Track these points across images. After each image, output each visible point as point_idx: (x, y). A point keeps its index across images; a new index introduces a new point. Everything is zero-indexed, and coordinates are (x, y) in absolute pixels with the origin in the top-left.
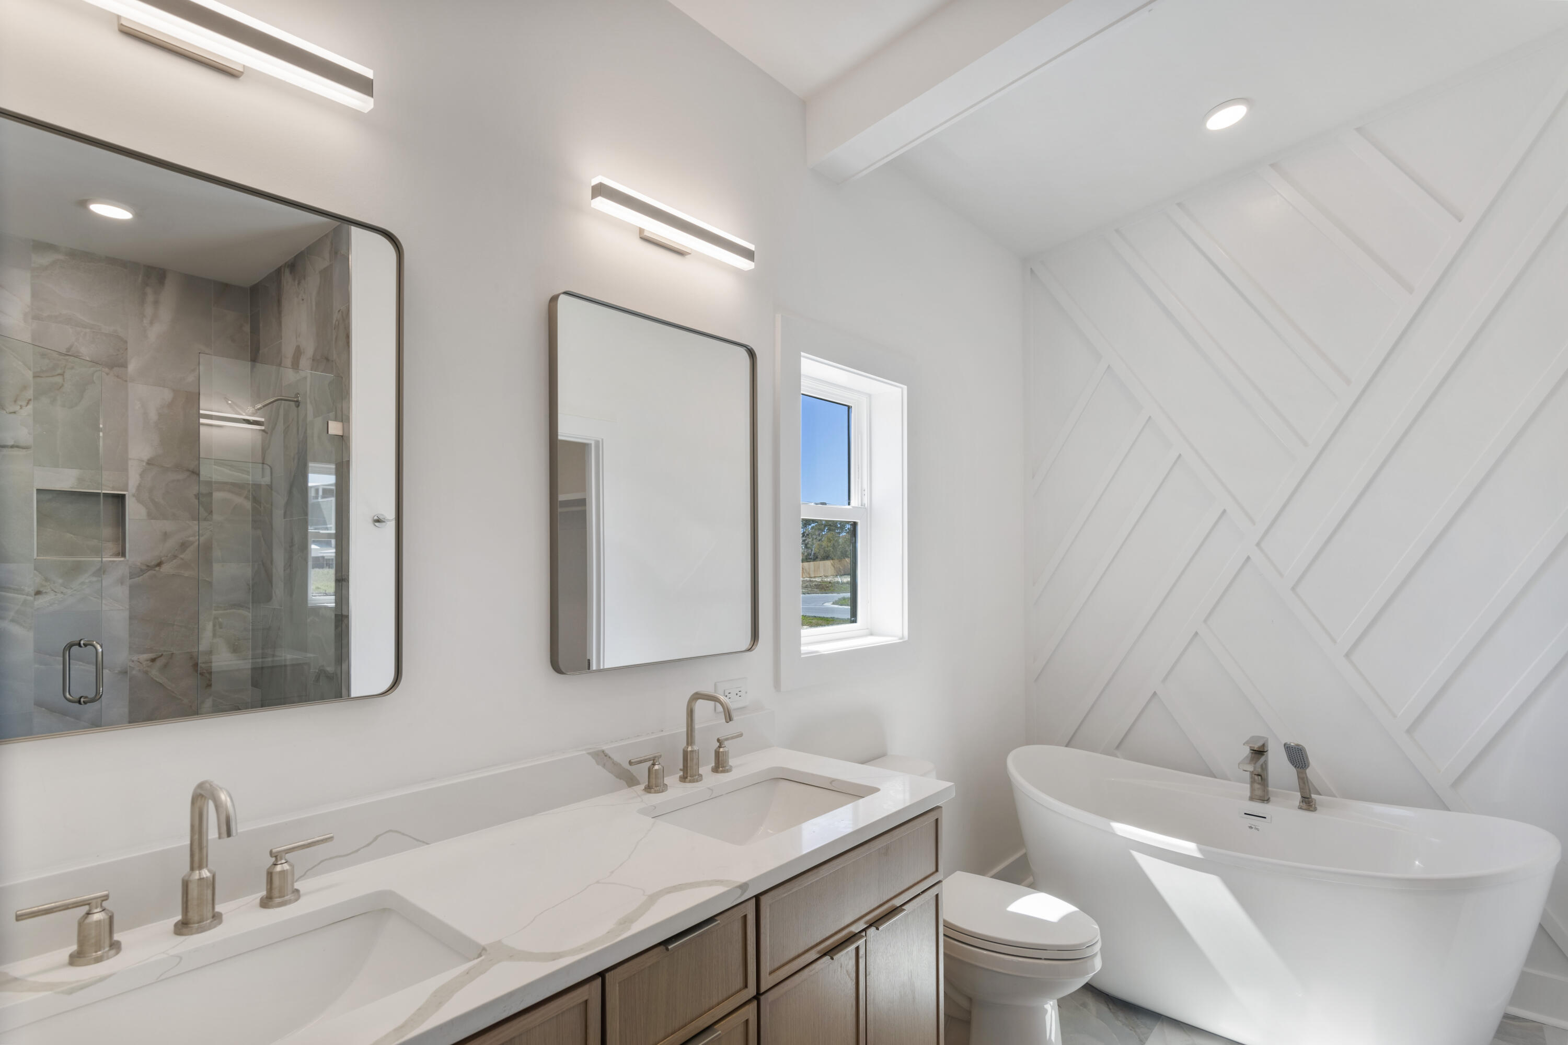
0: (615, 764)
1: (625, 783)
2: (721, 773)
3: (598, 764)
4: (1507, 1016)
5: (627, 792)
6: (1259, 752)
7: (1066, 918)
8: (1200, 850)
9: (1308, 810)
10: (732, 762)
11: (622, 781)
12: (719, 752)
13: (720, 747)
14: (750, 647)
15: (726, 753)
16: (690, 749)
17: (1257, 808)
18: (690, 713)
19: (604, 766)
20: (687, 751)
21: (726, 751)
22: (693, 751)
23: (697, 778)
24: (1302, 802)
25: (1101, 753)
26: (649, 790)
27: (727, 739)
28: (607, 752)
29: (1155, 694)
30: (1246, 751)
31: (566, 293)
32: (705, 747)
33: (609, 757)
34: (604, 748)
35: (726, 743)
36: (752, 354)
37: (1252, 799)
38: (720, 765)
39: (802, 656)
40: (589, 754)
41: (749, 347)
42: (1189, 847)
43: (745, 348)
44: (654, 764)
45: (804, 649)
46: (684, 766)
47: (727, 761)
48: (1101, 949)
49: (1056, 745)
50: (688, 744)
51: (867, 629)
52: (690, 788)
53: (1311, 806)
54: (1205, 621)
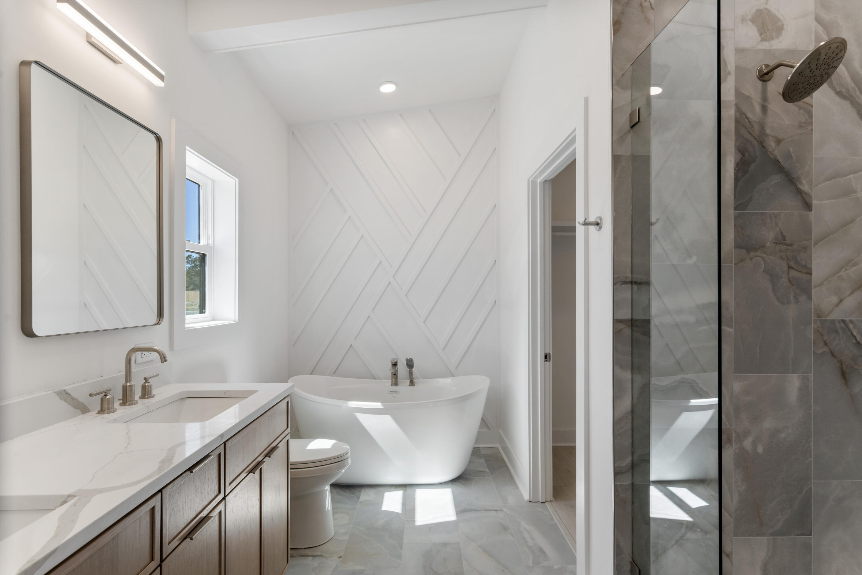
0: (73, 399)
1: (80, 411)
2: (147, 398)
3: (61, 399)
4: (474, 448)
5: (81, 418)
6: (395, 365)
7: (334, 446)
8: (383, 405)
9: (412, 386)
10: (154, 392)
11: (78, 410)
12: (145, 386)
13: (146, 383)
14: (158, 322)
15: (150, 387)
16: (128, 384)
17: (395, 388)
18: (129, 362)
19: (65, 401)
20: (127, 386)
21: (150, 385)
22: (131, 385)
23: (133, 403)
24: (410, 383)
25: (327, 376)
26: (103, 412)
27: (151, 378)
28: (67, 391)
29: (351, 345)
30: (390, 365)
31: (36, 62)
32: (137, 383)
33: (69, 394)
34: (66, 388)
35: (150, 380)
36: (159, 140)
37: (392, 385)
38: (146, 393)
39: (186, 329)
40: (55, 393)
41: (158, 135)
42: (378, 405)
43: (155, 135)
44: (106, 395)
45: (187, 326)
46: (123, 396)
47: (151, 391)
48: (350, 455)
49: (306, 375)
50: (126, 381)
51: (211, 317)
52: (128, 410)
53: (413, 384)
54: (373, 311)
